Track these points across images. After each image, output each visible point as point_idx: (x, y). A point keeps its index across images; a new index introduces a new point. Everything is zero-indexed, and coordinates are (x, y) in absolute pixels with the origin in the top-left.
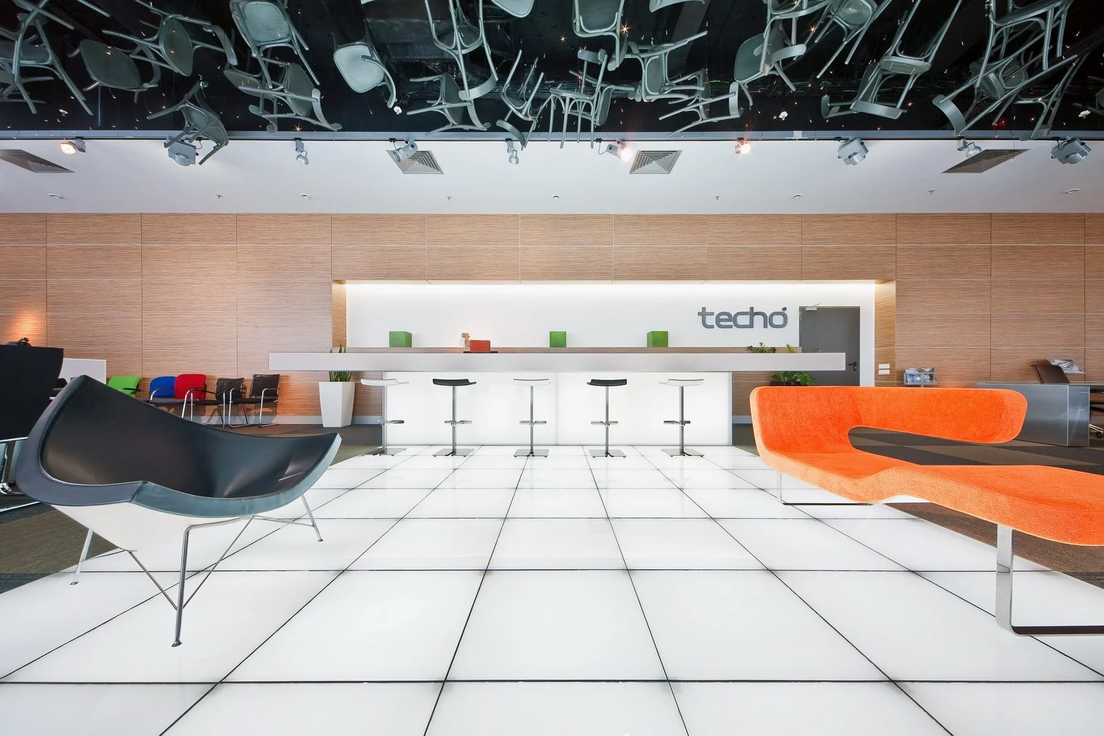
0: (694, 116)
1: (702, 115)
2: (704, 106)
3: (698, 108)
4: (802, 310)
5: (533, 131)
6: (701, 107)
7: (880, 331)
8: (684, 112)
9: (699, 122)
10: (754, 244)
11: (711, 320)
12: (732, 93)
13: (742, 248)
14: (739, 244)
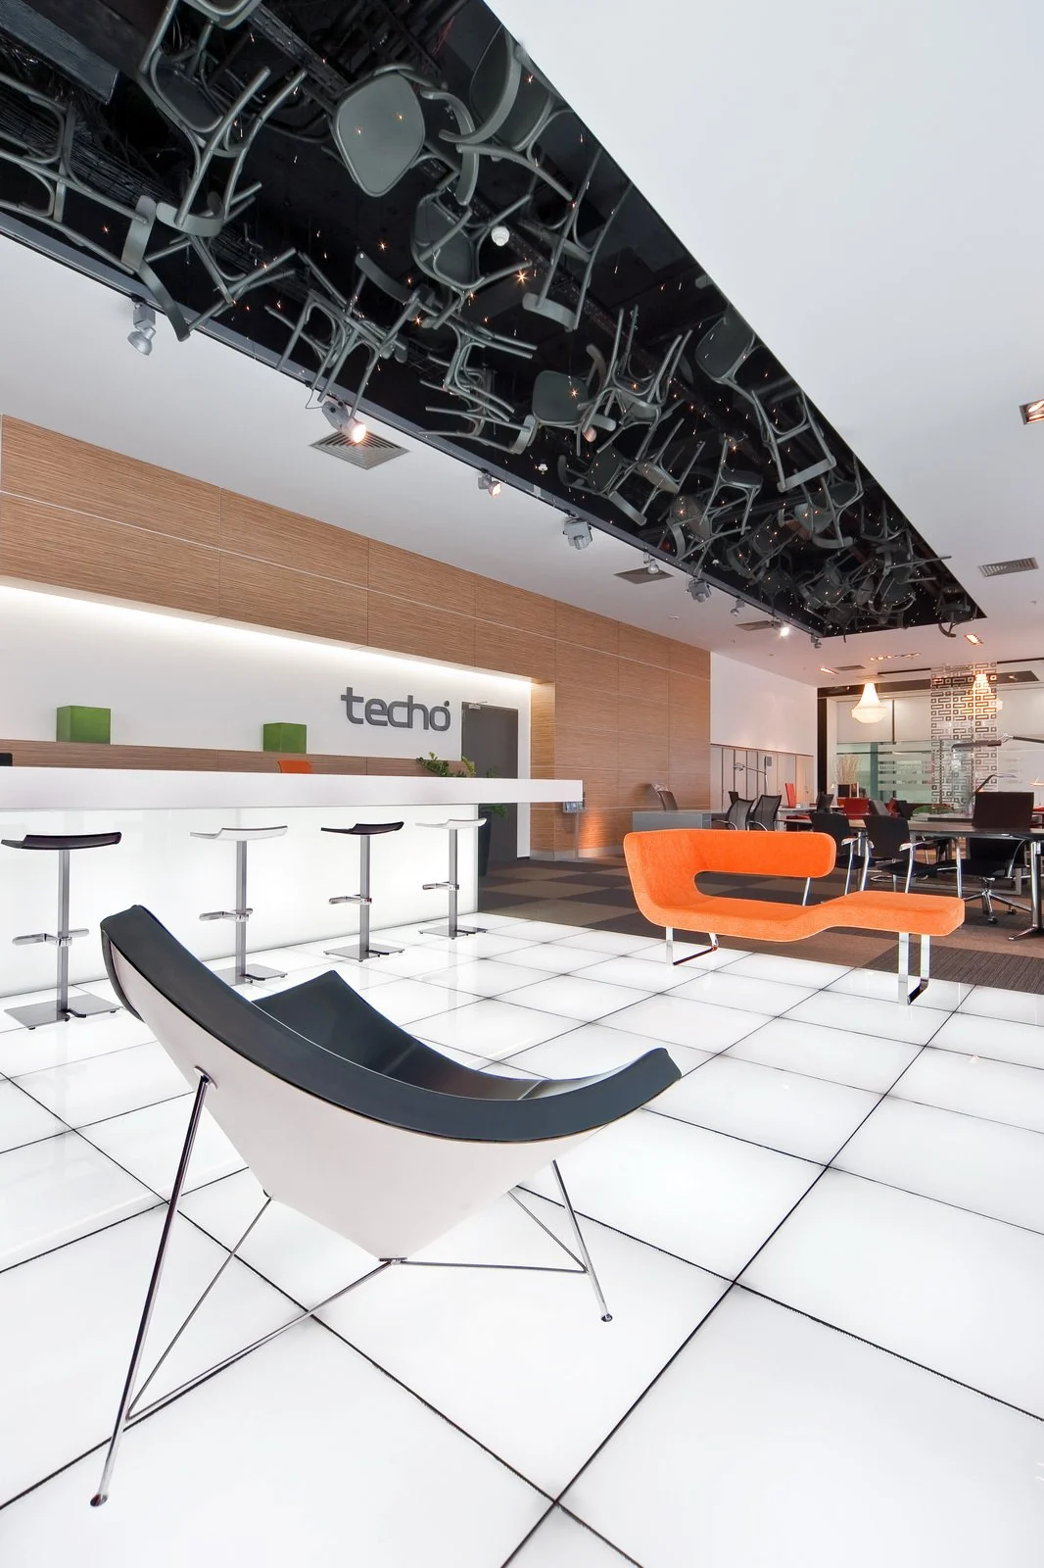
0: (467, 426)
1: (477, 430)
2: (486, 422)
3: (479, 421)
4: (465, 706)
5: (212, 318)
6: (482, 421)
7: (536, 744)
8: (459, 416)
9: (470, 436)
10: (423, 601)
11: (359, 711)
12: (526, 427)
13: (412, 604)
14: (408, 597)
